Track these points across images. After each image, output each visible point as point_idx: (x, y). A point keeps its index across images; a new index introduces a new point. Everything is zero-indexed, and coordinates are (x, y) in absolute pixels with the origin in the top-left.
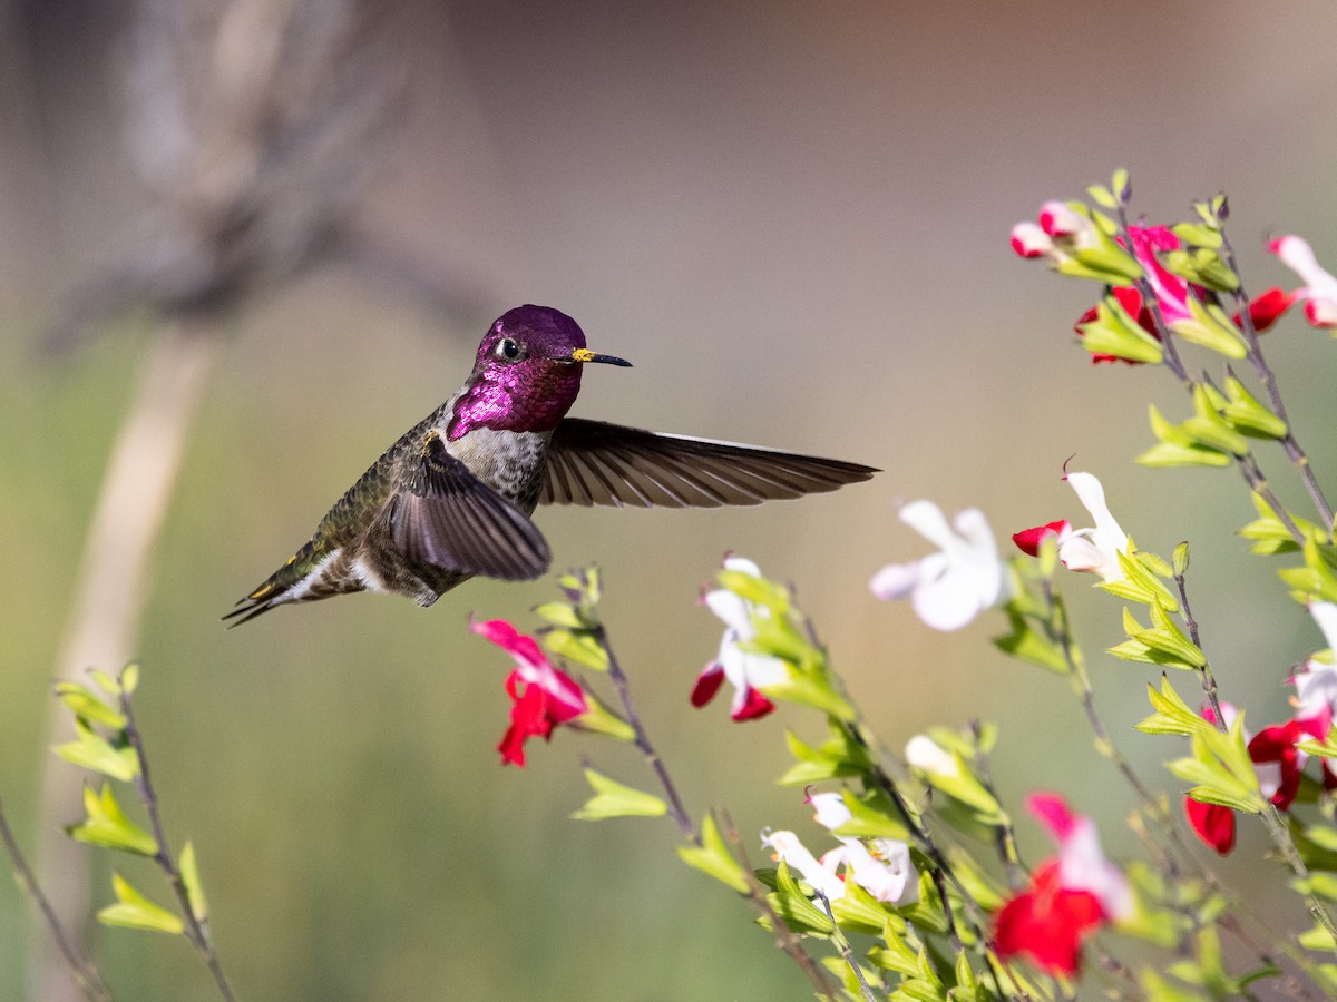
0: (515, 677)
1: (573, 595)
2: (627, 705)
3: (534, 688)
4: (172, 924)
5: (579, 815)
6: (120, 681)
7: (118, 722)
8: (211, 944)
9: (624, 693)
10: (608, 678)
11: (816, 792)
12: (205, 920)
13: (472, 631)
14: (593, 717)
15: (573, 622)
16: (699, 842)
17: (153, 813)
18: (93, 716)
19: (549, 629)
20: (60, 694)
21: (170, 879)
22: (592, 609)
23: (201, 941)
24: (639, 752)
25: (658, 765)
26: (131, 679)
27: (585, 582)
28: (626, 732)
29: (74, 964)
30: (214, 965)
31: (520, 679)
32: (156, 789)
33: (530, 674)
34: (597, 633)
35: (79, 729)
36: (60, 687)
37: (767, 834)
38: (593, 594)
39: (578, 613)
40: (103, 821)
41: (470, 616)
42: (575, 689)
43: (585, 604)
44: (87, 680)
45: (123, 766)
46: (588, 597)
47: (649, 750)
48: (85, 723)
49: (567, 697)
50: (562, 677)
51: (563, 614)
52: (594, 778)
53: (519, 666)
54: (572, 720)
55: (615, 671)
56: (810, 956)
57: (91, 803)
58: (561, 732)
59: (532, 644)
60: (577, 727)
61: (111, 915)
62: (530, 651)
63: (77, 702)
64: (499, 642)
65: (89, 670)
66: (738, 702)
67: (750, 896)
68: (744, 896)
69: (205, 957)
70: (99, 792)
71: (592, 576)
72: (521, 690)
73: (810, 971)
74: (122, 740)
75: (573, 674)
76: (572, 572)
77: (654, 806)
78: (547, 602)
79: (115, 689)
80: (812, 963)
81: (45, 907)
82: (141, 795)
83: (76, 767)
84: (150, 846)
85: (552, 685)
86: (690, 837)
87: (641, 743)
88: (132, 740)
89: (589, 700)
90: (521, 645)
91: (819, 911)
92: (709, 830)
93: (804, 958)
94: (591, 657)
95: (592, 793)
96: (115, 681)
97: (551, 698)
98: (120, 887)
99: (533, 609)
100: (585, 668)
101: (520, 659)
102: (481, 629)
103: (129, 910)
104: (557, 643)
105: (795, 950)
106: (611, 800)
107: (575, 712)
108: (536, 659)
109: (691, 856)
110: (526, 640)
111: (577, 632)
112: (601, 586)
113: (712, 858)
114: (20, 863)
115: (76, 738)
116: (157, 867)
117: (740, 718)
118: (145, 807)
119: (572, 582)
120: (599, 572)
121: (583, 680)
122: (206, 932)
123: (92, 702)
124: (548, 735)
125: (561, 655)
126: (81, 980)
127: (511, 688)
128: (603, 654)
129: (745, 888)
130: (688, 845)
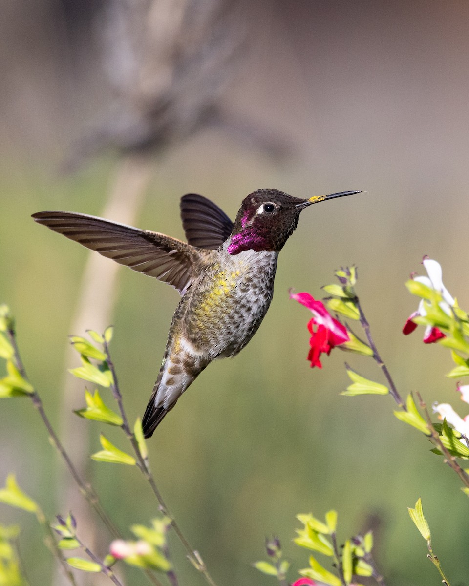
0: (313, 322)
1: (343, 281)
2: (369, 338)
3: (322, 327)
4: (131, 461)
5: (344, 394)
6: (103, 336)
7: (102, 357)
8: (149, 471)
9: (367, 332)
10: (360, 323)
11: (462, 385)
12: (147, 458)
13: (291, 298)
14: (352, 343)
15: (342, 294)
16: (405, 408)
17: (120, 404)
18: (89, 354)
19: (330, 298)
20: (73, 343)
21: (129, 437)
22: (352, 288)
23: (145, 469)
24: (375, 361)
25: (384, 368)
26: (109, 335)
27: (349, 274)
28: (369, 351)
29: (80, 483)
30: (151, 481)
31: (315, 323)
32: (121, 392)
33: (320, 320)
34: (355, 300)
35: (82, 361)
36: (73, 340)
37: (436, 406)
38: (353, 280)
39: (345, 290)
40: (95, 408)
41: (289, 290)
42: (343, 329)
43: (348, 285)
44: (86, 335)
45: (105, 379)
46: (350, 282)
47: (380, 361)
48: (86, 358)
49: (339, 333)
50: (336, 322)
51: (337, 290)
52: (352, 375)
53: (315, 316)
54: (341, 345)
55: (363, 320)
56: (460, 467)
57: (89, 399)
58: (336, 351)
59: (322, 306)
60: (343, 348)
61: (99, 456)
62: (320, 309)
63: (82, 347)
64: (304, 304)
65: (87, 331)
66: (427, 333)
67: (431, 436)
68: (427, 435)
69: (147, 478)
70: (93, 394)
71: (352, 271)
72: (315, 328)
73: (460, 474)
74: (104, 367)
75: (342, 321)
76: (342, 269)
77: (382, 389)
78: (329, 284)
79: (101, 341)
80: (462, 470)
81: (64, 454)
82: (114, 394)
83: (81, 380)
84: (119, 421)
85: (331, 326)
86: (400, 405)
87: (376, 357)
88: (110, 367)
89: (349, 334)
90: (316, 306)
91: (463, 445)
92: (410, 402)
93: (458, 468)
94: (351, 312)
95: (351, 382)
96: (101, 336)
97: (331, 333)
98: (103, 442)
99: (322, 287)
100: (348, 318)
101: (315, 313)
102: (296, 297)
103: (108, 454)
104: (334, 305)
105: (453, 464)
106: (360, 386)
107: (344, 340)
108: (323, 312)
109: (400, 415)
110: (318, 303)
111: (344, 300)
112: (356, 277)
113: (411, 417)
114: (52, 433)
115: (82, 366)
116: (123, 432)
117: (428, 341)
118: (116, 400)
119: (342, 274)
120: (356, 269)
121: (347, 324)
122: (147, 464)
123: (89, 347)
124: (329, 353)
125: (335, 311)
126: (83, 491)
127: (310, 327)
128: (357, 311)
129: (428, 432)
130: (398, 410)
